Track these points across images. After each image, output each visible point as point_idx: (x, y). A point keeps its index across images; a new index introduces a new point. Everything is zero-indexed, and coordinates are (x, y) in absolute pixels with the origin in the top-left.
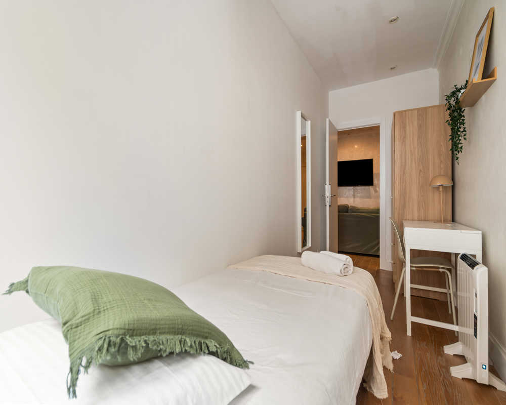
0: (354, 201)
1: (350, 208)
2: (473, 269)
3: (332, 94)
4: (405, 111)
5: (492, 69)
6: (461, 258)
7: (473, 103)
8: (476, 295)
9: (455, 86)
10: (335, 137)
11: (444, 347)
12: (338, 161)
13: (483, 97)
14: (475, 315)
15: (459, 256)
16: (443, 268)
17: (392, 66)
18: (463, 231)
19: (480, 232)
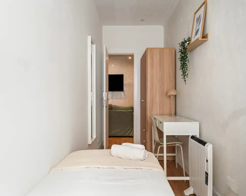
0: (112, 102)
1: (113, 107)
2: (204, 146)
3: (104, 27)
4: (153, 48)
5: (207, 33)
6: (191, 138)
7: (191, 51)
8: (207, 161)
9: (184, 39)
10: (108, 58)
11: (184, 191)
12: (109, 74)
13: (198, 48)
14: (206, 172)
15: (190, 137)
16: (177, 144)
17: (142, 19)
18: (191, 123)
19: (198, 123)
